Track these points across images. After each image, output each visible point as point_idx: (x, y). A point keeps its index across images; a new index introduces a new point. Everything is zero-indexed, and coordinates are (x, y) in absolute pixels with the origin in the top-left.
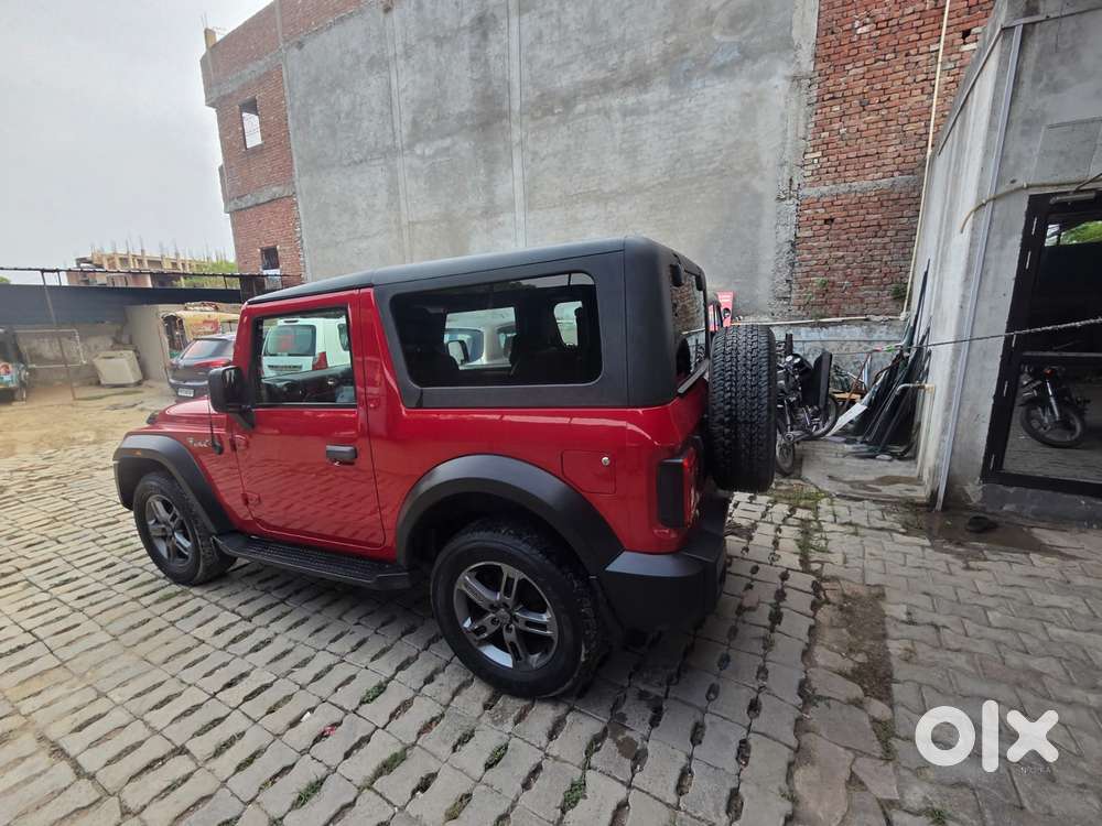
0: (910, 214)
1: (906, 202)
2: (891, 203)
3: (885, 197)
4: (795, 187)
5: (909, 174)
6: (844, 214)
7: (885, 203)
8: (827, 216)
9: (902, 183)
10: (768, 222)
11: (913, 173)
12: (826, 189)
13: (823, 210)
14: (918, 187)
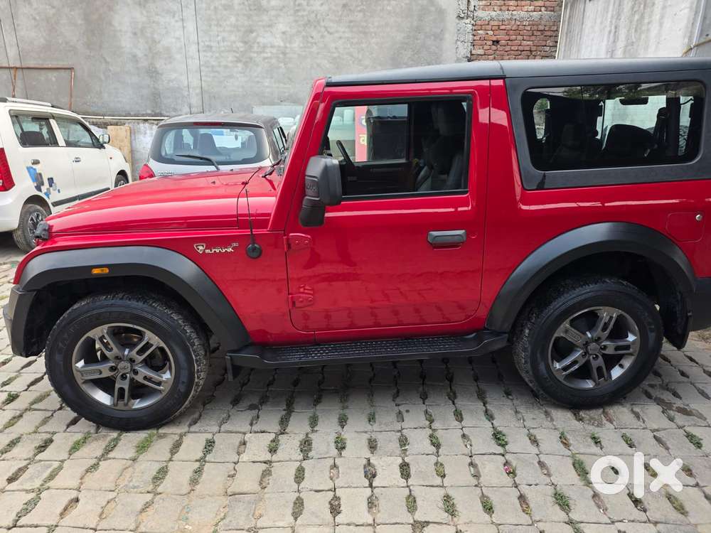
0: (551, 44)
1: (549, 33)
2: (539, 33)
3: (535, 28)
4: (472, 8)
5: (551, 11)
6: (507, 38)
7: (535, 33)
8: (495, 39)
9: (547, 17)
10: (449, 37)
11: (553, 11)
12: (494, 14)
13: (492, 33)
14: (556, 22)
